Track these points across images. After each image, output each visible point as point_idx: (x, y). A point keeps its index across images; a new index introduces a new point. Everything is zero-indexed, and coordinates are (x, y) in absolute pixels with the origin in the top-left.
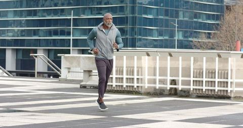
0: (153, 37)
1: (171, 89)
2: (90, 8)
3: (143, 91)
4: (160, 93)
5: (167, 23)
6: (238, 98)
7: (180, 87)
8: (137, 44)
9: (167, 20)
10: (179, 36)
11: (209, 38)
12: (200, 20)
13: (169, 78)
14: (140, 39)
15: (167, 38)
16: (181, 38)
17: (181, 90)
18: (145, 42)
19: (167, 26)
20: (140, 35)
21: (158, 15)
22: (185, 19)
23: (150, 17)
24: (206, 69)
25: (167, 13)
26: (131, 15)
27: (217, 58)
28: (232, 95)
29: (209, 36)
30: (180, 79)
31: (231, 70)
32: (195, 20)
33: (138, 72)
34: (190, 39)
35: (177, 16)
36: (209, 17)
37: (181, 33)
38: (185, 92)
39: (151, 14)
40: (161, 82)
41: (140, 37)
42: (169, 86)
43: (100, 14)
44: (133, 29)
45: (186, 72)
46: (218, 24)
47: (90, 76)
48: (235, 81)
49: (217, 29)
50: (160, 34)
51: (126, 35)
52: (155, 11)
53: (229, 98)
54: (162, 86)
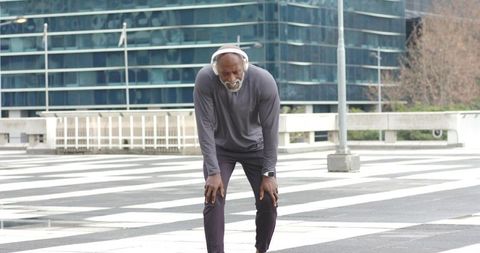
1: (124, 148)
7: (131, 146)
13: (121, 138)
14: (284, 86)
17: (133, 149)
20: (285, 77)
24: (157, 128)
27: (167, 117)
28: (183, 151)
30: (132, 138)
31: (181, 129)
40: (115, 141)
41: (284, 81)
42: (121, 146)
45: (138, 132)
48: (185, 137)
53: (180, 153)
54: (115, 145)
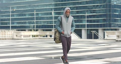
14: (113, 24)
20: (113, 22)
21: (120, 13)
23: (117, 14)
26: (109, 13)
39: (117, 12)
41: (113, 23)
44: (110, 19)
47: (119, 37)
51: (107, 22)
52: (119, 11)
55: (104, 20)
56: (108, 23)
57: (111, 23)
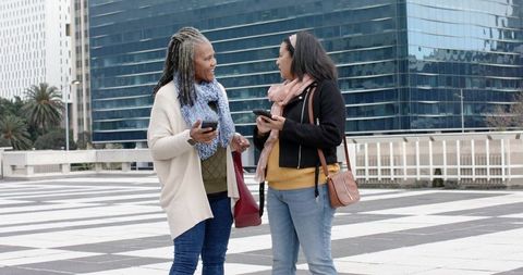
0: (431, 113)
1: (435, 180)
2: (348, 80)
3: (401, 184)
4: (422, 185)
5: (450, 95)
6: (516, 187)
7: (445, 177)
8: (412, 124)
9: (450, 91)
10: (466, 112)
11: (508, 112)
12: (495, 89)
13: (432, 167)
14: (416, 118)
15: (451, 114)
16: (470, 113)
17: (447, 181)
18: (422, 120)
19: (450, 98)
20: (415, 112)
21: (437, 85)
22: (474, 88)
23: (428, 88)
24: (476, 155)
25: (449, 81)
26: (402, 87)
27: (488, 141)
28: (508, 185)
29: (507, 109)
30: (445, 167)
32: (488, 88)
33: (395, 161)
34: (482, 114)
35: (463, 85)
36: (505, 84)
37: (469, 108)
38: (452, 182)
39: (428, 84)
40: (424, 172)
41: (415, 115)
42: (432, 177)
43: (361, 87)
44: (404, 105)
45: (452, 159)
46: (519, 93)
48: (510, 166)
49: (517, 99)
50: (442, 110)
51: (397, 113)
52: (433, 81)
53: (504, 187)
54: (424, 176)
55: (391, 109)
56: (399, 115)
57: (410, 115)
